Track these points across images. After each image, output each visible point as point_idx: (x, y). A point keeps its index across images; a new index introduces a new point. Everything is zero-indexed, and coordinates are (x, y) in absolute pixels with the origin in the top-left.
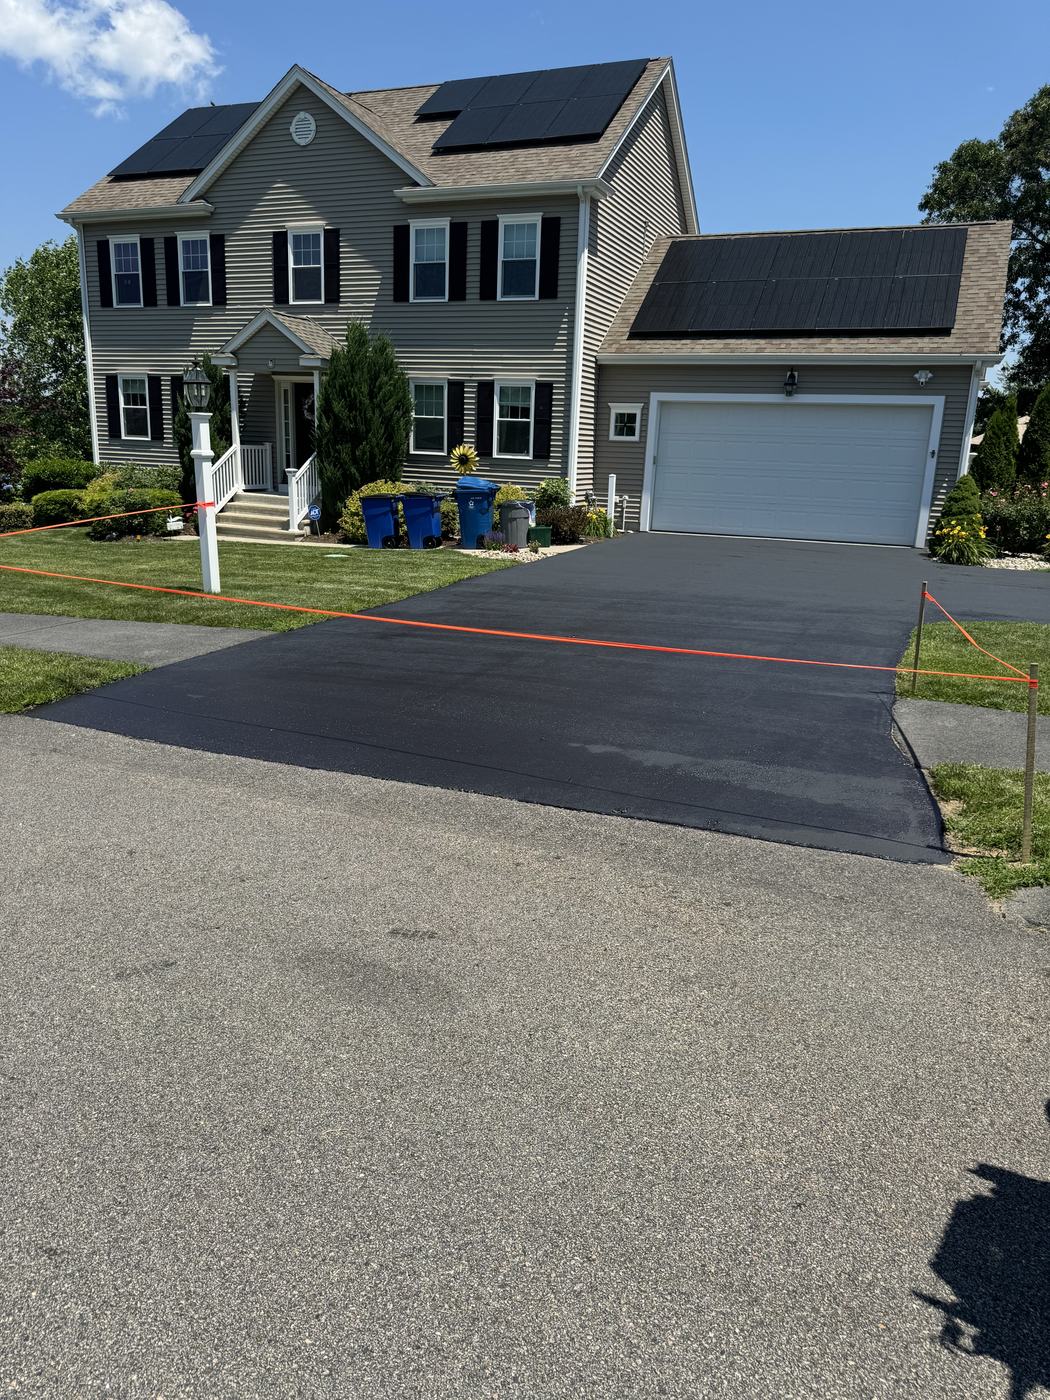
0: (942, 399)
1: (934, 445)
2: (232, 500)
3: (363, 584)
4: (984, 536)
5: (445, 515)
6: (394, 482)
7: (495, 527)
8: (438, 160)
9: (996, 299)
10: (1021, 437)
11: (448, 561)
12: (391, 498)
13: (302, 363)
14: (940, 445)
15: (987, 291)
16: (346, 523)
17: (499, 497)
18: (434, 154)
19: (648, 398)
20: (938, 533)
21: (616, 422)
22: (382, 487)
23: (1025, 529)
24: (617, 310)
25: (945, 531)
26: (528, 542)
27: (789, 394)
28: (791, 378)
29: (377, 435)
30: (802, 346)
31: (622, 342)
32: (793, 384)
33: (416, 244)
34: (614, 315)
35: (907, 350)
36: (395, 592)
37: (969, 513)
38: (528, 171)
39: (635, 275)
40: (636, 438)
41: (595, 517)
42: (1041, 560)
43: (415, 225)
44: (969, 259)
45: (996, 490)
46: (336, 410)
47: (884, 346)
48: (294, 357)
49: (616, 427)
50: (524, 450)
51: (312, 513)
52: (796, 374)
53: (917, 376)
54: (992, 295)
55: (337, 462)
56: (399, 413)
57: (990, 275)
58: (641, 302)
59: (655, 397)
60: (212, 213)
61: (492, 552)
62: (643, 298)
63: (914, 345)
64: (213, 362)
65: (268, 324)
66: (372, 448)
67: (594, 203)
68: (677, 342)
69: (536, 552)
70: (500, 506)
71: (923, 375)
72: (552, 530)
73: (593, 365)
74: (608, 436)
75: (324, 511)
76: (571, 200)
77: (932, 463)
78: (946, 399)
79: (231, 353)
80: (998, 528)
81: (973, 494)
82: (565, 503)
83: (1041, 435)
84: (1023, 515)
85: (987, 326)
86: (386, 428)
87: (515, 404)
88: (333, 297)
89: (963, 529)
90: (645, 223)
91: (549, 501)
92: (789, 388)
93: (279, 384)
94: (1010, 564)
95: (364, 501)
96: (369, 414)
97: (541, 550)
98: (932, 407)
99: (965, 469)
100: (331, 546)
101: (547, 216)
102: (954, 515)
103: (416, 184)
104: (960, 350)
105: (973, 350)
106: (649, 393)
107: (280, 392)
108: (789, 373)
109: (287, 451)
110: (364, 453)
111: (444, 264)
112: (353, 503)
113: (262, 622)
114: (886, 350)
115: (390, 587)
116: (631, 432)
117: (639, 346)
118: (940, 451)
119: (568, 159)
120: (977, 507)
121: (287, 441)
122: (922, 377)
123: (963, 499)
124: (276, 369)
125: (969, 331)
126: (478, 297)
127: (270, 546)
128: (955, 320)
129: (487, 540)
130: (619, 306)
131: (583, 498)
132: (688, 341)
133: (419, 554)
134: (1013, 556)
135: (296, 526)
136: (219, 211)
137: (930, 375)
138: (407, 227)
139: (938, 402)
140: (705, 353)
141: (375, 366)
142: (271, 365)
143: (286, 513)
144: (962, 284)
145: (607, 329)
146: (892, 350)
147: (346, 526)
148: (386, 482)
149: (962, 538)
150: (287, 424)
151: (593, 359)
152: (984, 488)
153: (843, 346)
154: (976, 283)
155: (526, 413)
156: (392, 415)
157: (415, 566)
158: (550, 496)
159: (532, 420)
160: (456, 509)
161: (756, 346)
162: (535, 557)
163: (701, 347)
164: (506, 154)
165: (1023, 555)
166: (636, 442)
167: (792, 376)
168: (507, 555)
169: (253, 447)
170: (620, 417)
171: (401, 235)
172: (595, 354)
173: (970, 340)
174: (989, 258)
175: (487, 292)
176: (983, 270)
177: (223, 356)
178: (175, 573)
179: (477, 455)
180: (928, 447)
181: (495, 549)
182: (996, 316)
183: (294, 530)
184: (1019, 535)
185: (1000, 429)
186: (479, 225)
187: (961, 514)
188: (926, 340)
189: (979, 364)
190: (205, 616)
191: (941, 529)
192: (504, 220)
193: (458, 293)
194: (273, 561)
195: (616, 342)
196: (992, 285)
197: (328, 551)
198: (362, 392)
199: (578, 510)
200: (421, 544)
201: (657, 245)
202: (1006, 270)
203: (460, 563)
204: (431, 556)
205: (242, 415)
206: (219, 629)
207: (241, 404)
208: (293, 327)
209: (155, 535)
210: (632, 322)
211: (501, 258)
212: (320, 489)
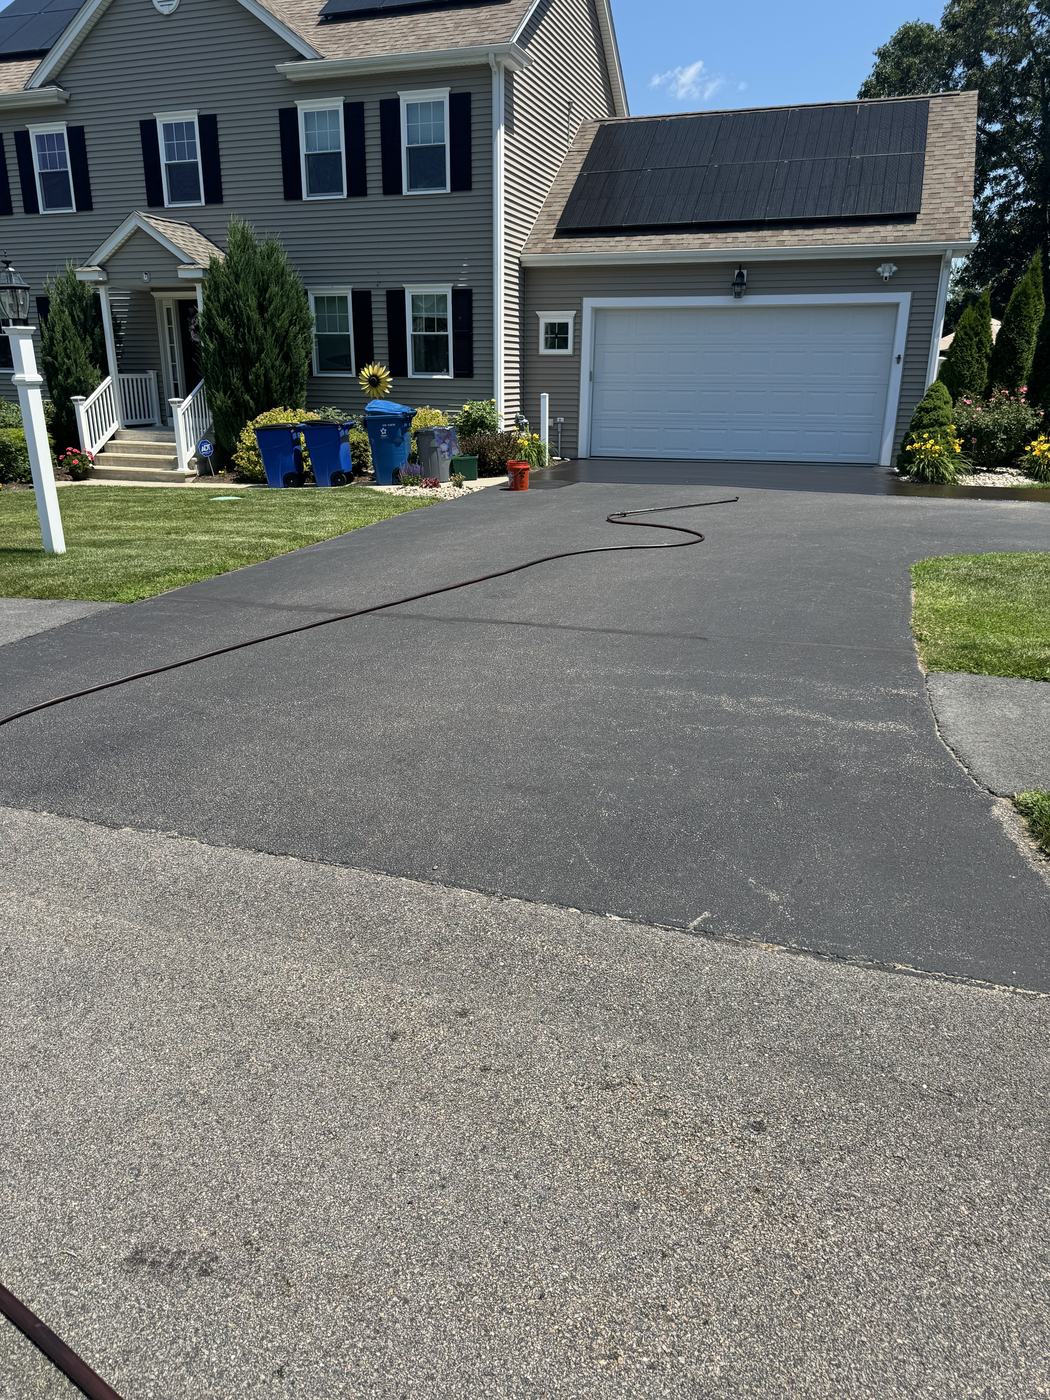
0: (908, 295)
1: (900, 348)
2: (113, 438)
3: (247, 534)
4: (958, 451)
5: (355, 446)
6: (295, 409)
7: (413, 458)
8: (326, 29)
9: (965, 179)
10: (994, 337)
11: (356, 500)
12: (290, 428)
13: (182, 275)
14: (907, 348)
15: (954, 170)
16: (242, 459)
17: (416, 423)
18: (321, 23)
19: (581, 304)
20: (908, 448)
21: (546, 333)
22: (281, 416)
23: (1002, 440)
24: (541, 205)
25: (916, 445)
26: (451, 475)
27: (738, 295)
28: (739, 277)
29: (271, 357)
30: (751, 240)
31: (548, 241)
32: (743, 284)
33: (306, 130)
34: (538, 210)
35: (869, 240)
36: (285, 542)
37: (942, 424)
38: (431, 38)
39: (560, 164)
40: (569, 351)
41: (526, 443)
42: (1020, 475)
43: (303, 107)
44: (933, 135)
45: (971, 398)
46: (221, 328)
47: (842, 236)
48: (171, 268)
49: (546, 339)
50: (444, 368)
51: (203, 449)
52: (745, 272)
53: (880, 269)
54: (960, 174)
55: (227, 388)
56: (294, 329)
57: (957, 152)
58: (568, 195)
59: (589, 303)
60: (67, 101)
61: (409, 488)
62: (570, 191)
63: (875, 235)
64: (79, 277)
65: (139, 230)
66: (266, 371)
67: (509, 75)
68: (611, 239)
69: (460, 486)
70: (417, 434)
71: (887, 268)
72: (479, 460)
73: (517, 268)
74: (538, 350)
75: (216, 447)
76: (484, 71)
77: (897, 371)
78: (913, 295)
79: (98, 266)
80: (974, 441)
81: (946, 403)
82: (493, 428)
83: (1018, 333)
84: (1000, 425)
85: (956, 209)
86: (281, 350)
87: (430, 315)
88: (215, 196)
89: (936, 443)
90: (568, 103)
91: (474, 426)
92: (738, 289)
93: (161, 301)
94: (988, 481)
95: (261, 432)
96: (260, 331)
97: (466, 484)
98: (896, 306)
99: (933, 375)
100: (223, 487)
101: (456, 91)
102: (925, 427)
103: (301, 57)
104: (929, 238)
105: (943, 237)
106: (581, 298)
107: (162, 313)
108: (737, 272)
109: (175, 379)
110: (257, 377)
111: (340, 153)
112: (248, 437)
113: (106, 591)
114: (845, 241)
115: (278, 536)
116: (563, 344)
117: (567, 245)
118: (906, 355)
119: (476, 22)
120: (951, 417)
121: (174, 367)
122: (886, 271)
123: (935, 409)
124: (155, 284)
125: (936, 216)
126: (381, 191)
127: (151, 489)
128: (920, 204)
129: (403, 474)
130: (543, 200)
131: (513, 422)
132: (623, 238)
133: (325, 494)
134: (988, 471)
135: (186, 465)
136: (74, 98)
137: (895, 268)
138: (294, 111)
139: (904, 299)
140: (643, 250)
141: (263, 275)
142: (145, 278)
143: (173, 450)
144: (926, 163)
145: (531, 226)
146: (851, 241)
147: (242, 463)
148: (285, 410)
149: (936, 452)
150: (172, 348)
151: (517, 261)
152: (955, 396)
153: (796, 238)
154: (941, 162)
155: (443, 324)
156: (287, 332)
157: (315, 509)
158: (475, 421)
159: (450, 332)
160: (367, 438)
161: (700, 241)
162: (459, 492)
163: (637, 243)
164: (404, 20)
165: (998, 469)
166: (569, 356)
167: (741, 275)
168: (426, 492)
169: (134, 376)
170: (551, 327)
171: (288, 118)
172: (518, 255)
173: (938, 226)
174: (955, 134)
175: (392, 186)
176: (948, 147)
177: (89, 269)
178: (26, 527)
179: (390, 376)
180: (892, 352)
181: (412, 485)
182: (965, 198)
183: (184, 469)
184: (996, 448)
185: (973, 329)
186: (378, 105)
187: (932, 425)
188: (890, 228)
189: (949, 253)
190: (37, 585)
191: (912, 442)
192: (407, 98)
193: (358, 188)
194: (149, 507)
195: (541, 241)
196: (960, 164)
197: (217, 493)
198: (249, 306)
199: (508, 436)
200: (329, 481)
201: (583, 130)
202: (974, 146)
203: (370, 503)
204: (338, 495)
205: (118, 339)
206: (49, 602)
207: (116, 327)
208: (169, 233)
209: (21, 483)
210: (558, 217)
211: (404, 144)
212: (211, 421)
